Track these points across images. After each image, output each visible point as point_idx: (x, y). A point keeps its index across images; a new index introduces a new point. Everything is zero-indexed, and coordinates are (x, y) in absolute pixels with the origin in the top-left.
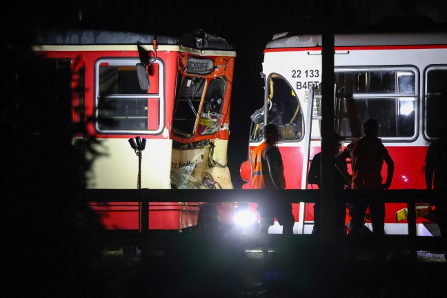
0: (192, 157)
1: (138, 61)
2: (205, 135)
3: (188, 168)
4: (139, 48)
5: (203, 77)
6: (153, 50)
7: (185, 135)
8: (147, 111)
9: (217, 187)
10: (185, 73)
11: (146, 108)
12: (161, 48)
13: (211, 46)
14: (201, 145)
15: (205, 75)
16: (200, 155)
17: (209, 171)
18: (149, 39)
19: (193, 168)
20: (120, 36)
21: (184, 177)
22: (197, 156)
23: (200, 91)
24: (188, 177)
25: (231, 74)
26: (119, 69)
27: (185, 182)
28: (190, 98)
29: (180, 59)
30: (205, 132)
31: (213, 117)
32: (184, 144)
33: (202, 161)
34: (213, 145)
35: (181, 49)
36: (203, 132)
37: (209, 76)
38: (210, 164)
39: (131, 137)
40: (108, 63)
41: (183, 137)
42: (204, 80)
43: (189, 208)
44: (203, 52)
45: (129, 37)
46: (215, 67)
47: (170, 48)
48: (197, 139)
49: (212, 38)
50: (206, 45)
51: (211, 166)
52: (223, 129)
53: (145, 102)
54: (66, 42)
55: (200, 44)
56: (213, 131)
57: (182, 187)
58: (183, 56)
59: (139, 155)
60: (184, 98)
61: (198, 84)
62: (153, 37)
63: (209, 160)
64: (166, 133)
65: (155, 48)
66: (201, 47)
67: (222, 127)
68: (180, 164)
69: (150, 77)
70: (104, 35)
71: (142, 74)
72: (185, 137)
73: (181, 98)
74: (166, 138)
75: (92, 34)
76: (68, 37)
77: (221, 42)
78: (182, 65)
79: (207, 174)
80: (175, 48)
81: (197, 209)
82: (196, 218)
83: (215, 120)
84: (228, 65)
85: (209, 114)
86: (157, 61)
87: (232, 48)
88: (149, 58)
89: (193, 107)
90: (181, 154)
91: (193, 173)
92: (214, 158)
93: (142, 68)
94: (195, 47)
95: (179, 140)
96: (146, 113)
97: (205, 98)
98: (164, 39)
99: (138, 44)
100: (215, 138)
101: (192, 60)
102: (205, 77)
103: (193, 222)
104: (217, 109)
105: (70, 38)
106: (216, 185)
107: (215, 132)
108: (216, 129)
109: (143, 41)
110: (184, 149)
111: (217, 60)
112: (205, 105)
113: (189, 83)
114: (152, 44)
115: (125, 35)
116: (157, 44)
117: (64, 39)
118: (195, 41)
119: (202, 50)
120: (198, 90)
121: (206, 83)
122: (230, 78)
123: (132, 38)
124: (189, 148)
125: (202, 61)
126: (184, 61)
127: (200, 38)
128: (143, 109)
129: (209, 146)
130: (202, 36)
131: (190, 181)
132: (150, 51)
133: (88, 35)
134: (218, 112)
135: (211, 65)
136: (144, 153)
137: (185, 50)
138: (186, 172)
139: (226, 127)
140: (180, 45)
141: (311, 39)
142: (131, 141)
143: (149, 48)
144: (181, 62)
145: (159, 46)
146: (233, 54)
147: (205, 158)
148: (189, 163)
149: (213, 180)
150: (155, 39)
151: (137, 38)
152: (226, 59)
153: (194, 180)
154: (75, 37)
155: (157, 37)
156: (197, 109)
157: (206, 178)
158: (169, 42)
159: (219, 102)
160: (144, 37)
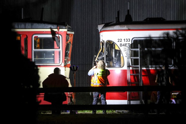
1: (51, 36)
4: (51, 30)
8: (54, 56)
20: (42, 25)
40: (37, 36)
45: (46, 26)
47: (64, 30)
53: (54, 52)
54: (19, 28)
62: (57, 26)
65: (58, 30)
70: (35, 25)
75: (30, 24)
76: (20, 26)
77: (70, 28)
88: (56, 34)
98: (62, 27)
99: (51, 28)
109: (52, 27)
114: (57, 28)
115: (44, 25)
117: (18, 26)
123: (48, 26)
132: (56, 31)
140: (67, 28)
141: (126, 26)
145: (60, 29)
151: (50, 26)
152: (72, 35)
154: (23, 25)
155: (59, 26)
158: (64, 27)
160: (53, 26)
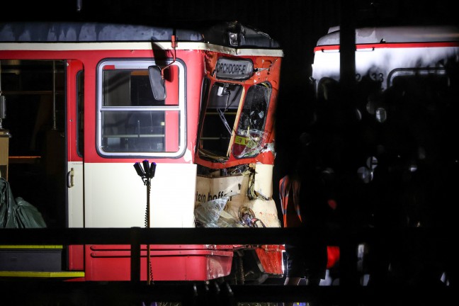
0: (226, 187)
1: (153, 63)
2: (243, 158)
3: (219, 201)
4: (154, 46)
5: (239, 83)
6: (171, 48)
7: (217, 158)
8: (164, 127)
9: (259, 225)
10: (214, 78)
11: (163, 124)
12: (181, 46)
13: (249, 44)
14: (238, 171)
15: (241, 80)
16: (237, 183)
17: (248, 204)
18: (167, 33)
19: (226, 201)
20: (129, 30)
21: (214, 213)
22: (232, 185)
23: (235, 103)
24: (220, 213)
25: (277, 79)
26: (132, 74)
27: (216, 219)
28: (223, 110)
29: (206, 60)
30: (243, 154)
31: (253, 135)
32: (215, 170)
33: (239, 192)
34: (253, 171)
35: (207, 46)
36: (239, 153)
37: (247, 82)
38: (250, 196)
39: (138, 160)
40: (114, 66)
41: (212, 160)
42: (241, 87)
43: (218, 253)
44: (238, 50)
45: (141, 32)
46: (255, 71)
47: (193, 46)
48: (233, 164)
49: (250, 32)
50: (243, 43)
51: (251, 199)
52: (267, 150)
53: (162, 116)
54: (60, 39)
55: (234, 41)
56: (253, 154)
57: (212, 225)
58: (211, 57)
59: (148, 184)
60: (215, 110)
61: (233, 93)
62: (172, 32)
63: (248, 190)
64: (189, 156)
65: (175, 46)
66: (235, 44)
67: (265, 148)
68: (210, 196)
69: (167, 84)
70: (109, 29)
71: (155, 80)
72: (217, 161)
73: (208, 110)
74: (189, 163)
75: (93, 28)
76: (63, 33)
77: (262, 38)
78: (209, 68)
79: (246, 209)
80: (200, 46)
81: (230, 254)
82: (229, 265)
83: (256, 139)
84: (272, 68)
85: (248, 131)
86: (177, 63)
87: (277, 46)
88: (167, 58)
89: (226, 123)
90: (211, 183)
91: (227, 208)
92: (256, 187)
93: (157, 72)
94: (227, 45)
95: (207, 164)
96: (163, 131)
97: (243, 110)
98: (186, 35)
99: (153, 41)
100: (256, 162)
101: (224, 61)
102: (242, 83)
103: (225, 271)
104: (259, 125)
105: (65, 34)
106: (258, 223)
107: (257, 155)
108: (257, 151)
109: (158, 37)
110: (214, 177)
111: (257, 61)
112: (242, 119)
113: (221, 90)
114: (170, 41)
115: (135, 29)
116: (177, 41)
117: (58, 34)
118: (228, 37)
119: (236, 48)
120: (234, 100)
121: (244, 91)
122: (275, 85)
123: (144, 33)
124: (222, 175)
125: (237, 63)
126: (212, 63)
127: (234, 32)
128: (160, 124)
129: (248, 172)
130: (237, 30)
131: (222, 217)
132: (168, 50)
133: (88, 29)
134: (260, 129)
135: (249, 68)
136: (153, 181)
137: (213, 49)
138: (218, 206)
139: (270, 148)
140: (206, 42)
142: (137, 166)
143: (166, 46)
144: (207, 64)
145: (179, 44)
146: (279, 53)
147: (244, 188)
148: (221, 195)
149: (254, 217)
150: (174, 34)
151: (150, 33)
152: (270, 60)
153: (228, 216)
154: (71, 32)
155: (177, 32)
156: (231, 125)
157: (245, 213)
158: (193, 38)
159: (261, 115)
160: (159, 32)
